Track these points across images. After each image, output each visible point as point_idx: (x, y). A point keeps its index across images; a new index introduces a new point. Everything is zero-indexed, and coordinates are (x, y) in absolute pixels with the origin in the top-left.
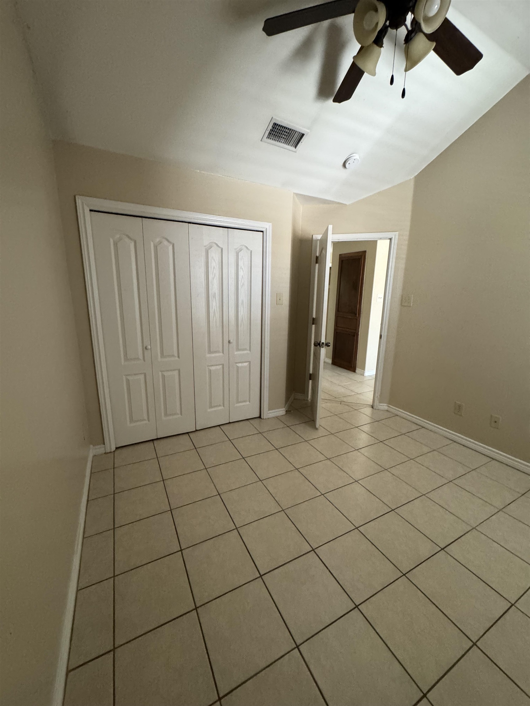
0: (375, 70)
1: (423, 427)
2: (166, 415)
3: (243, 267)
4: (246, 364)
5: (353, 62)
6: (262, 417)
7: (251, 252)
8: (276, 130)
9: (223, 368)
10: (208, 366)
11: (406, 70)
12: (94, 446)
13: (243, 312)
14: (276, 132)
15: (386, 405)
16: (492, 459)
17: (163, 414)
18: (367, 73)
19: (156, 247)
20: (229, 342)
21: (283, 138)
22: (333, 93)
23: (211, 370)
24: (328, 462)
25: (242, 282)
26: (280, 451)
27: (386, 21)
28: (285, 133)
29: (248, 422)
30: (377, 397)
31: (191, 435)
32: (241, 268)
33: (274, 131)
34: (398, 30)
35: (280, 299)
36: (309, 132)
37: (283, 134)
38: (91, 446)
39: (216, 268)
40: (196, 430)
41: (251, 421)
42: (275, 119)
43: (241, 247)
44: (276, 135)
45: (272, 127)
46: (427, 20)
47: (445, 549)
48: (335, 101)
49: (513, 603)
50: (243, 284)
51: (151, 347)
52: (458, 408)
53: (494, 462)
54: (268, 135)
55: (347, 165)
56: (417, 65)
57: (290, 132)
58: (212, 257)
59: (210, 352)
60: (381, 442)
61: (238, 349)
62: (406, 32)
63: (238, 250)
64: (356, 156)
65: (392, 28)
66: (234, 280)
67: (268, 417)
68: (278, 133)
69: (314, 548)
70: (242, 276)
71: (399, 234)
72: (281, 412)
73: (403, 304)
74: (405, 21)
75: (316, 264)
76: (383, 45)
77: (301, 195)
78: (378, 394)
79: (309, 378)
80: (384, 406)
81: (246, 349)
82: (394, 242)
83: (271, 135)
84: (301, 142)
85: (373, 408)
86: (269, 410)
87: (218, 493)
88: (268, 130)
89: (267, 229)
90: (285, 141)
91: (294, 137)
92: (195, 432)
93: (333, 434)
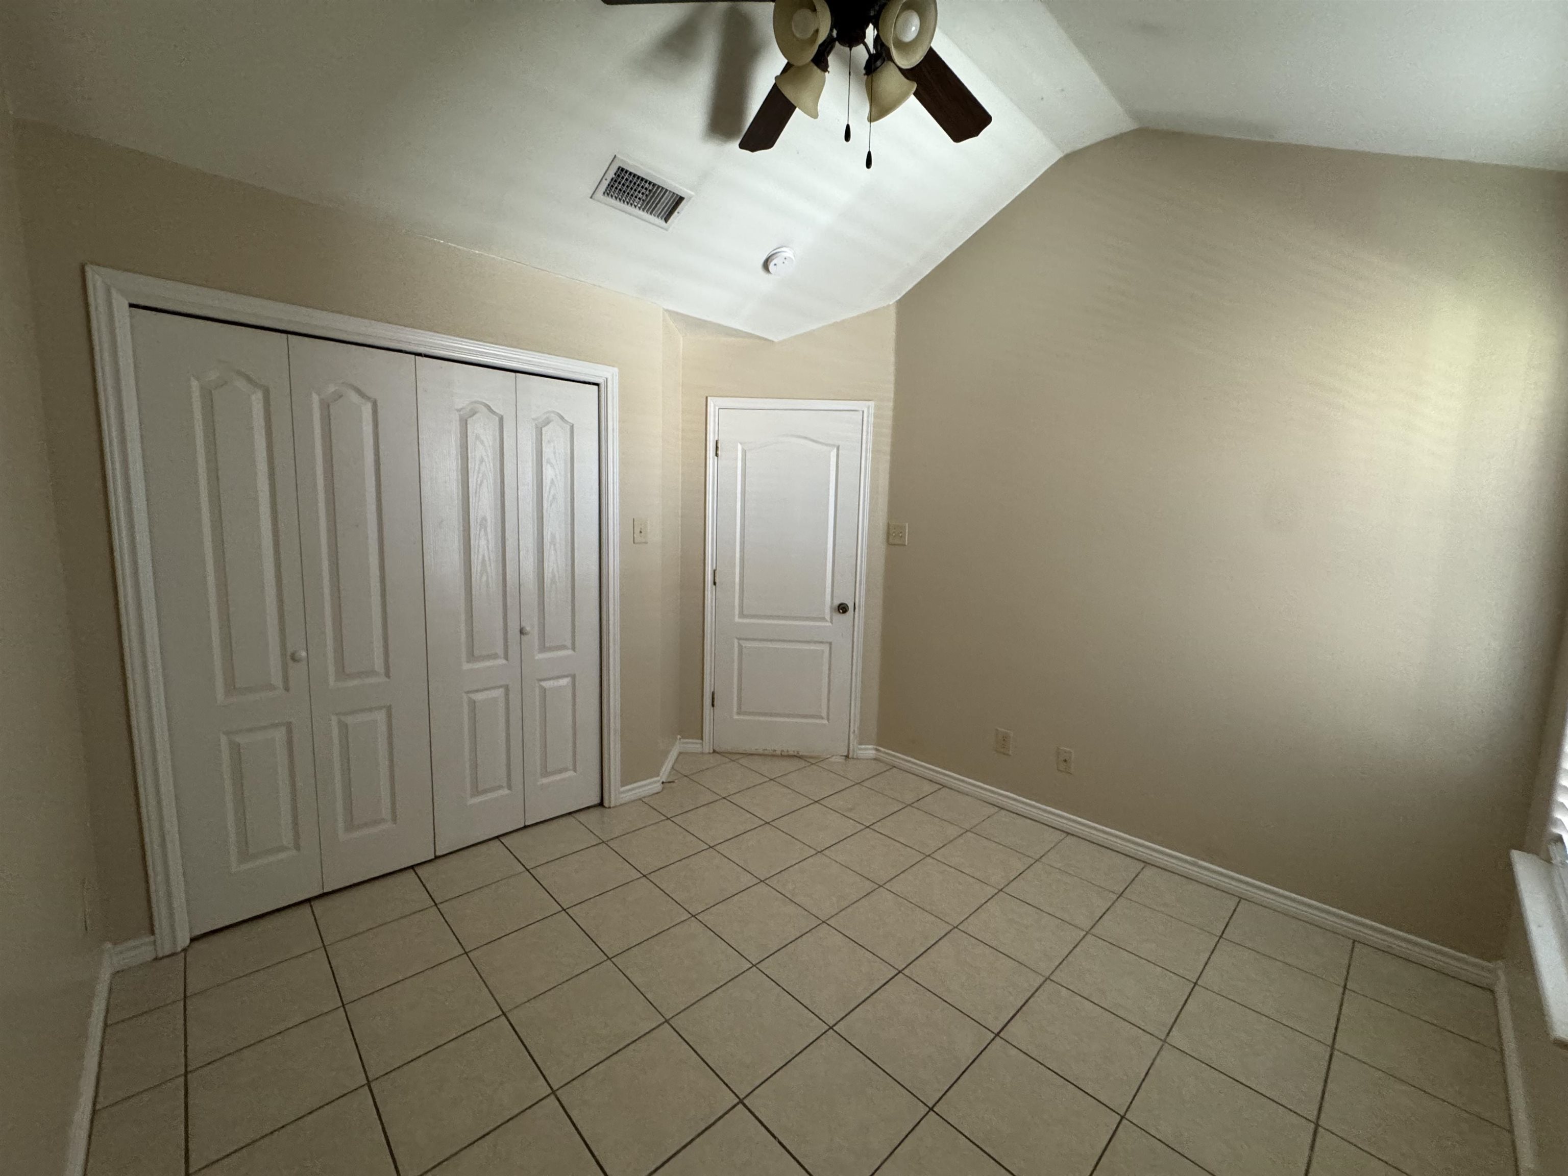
0: (816, 109)
1: (944, 786)
2: (350, 826)
3: (553, 461)
4: (564, 682)
5: (775, 85)
6: (606, 804)
7: (572, 427)
8: (631, 185)
9: (507, 694)
10: (468, 692)
11: (871, 119)
12: (115, 944)
13: (555, 561)
14: (623, 185)
15: (872, 747)
16: (1065, 836)
17: (341, 824)
18: (799, 108)
19: (326, 406)
20: (522, 632)
21: (639, 199)
22: (739, 130)
23: (474, 701)
24: (762, 889)
25: (551, 494)
26: (652, 879)
27: (831, 30)
28: (643, 190)
29: (573, 819)
30: (854, 731)
31: (421, 871)
32: (548, 462)
33: (620, 183)
34: (854, 49)
35: (641, 532)
36: (692, 196)
37: (639, 192)
38: (108, 945)
39: (487, 462)
40: (437, 857)
41: (582, 817)
42: (622, 160)
43: (548, 415)
44: (624, 192)
45: (615, 174)
46: (903, 46)
47: (1001, 1034)
48: (742, 146)
49: (1122, 1113)
50: (554, 498)
51: (308, 654)
52: (1003, 742)
53: (1069, 840)
54: (607, 188)
55: (771, 267)
56: (889, 115)
57: (653, 189)
58: (477, 437)
59: (472, 657)
60: (868, 827)
61: (543, 648)
62: (866, 56)
63: (540, 420)
64: (788, 253)
65: (843, 43)
66: (531, 486)
67: (623, 802)
68: (628, 187)
69: (742, 1097)
70: (552, 479)
71: (875, 406)
72: (650, 786)
73: (891, 541)
74: (864, 36)
75: (716, 458)
76: (829, 69)
77: (677, 313)
78: (855, 727)
79: (711, 704)
80: (868, 751)
81: (563, 647)
82: (868, 421)
83: (613, 190)
84: (677, 211)
85: (847, 757)
86: (622, 786)
87: (502, 1011)
88: (606, 179)
89: (607, 379)
90: (645, 205)
91: (662, 200)
92: (433, 864)
93: (769, 823)
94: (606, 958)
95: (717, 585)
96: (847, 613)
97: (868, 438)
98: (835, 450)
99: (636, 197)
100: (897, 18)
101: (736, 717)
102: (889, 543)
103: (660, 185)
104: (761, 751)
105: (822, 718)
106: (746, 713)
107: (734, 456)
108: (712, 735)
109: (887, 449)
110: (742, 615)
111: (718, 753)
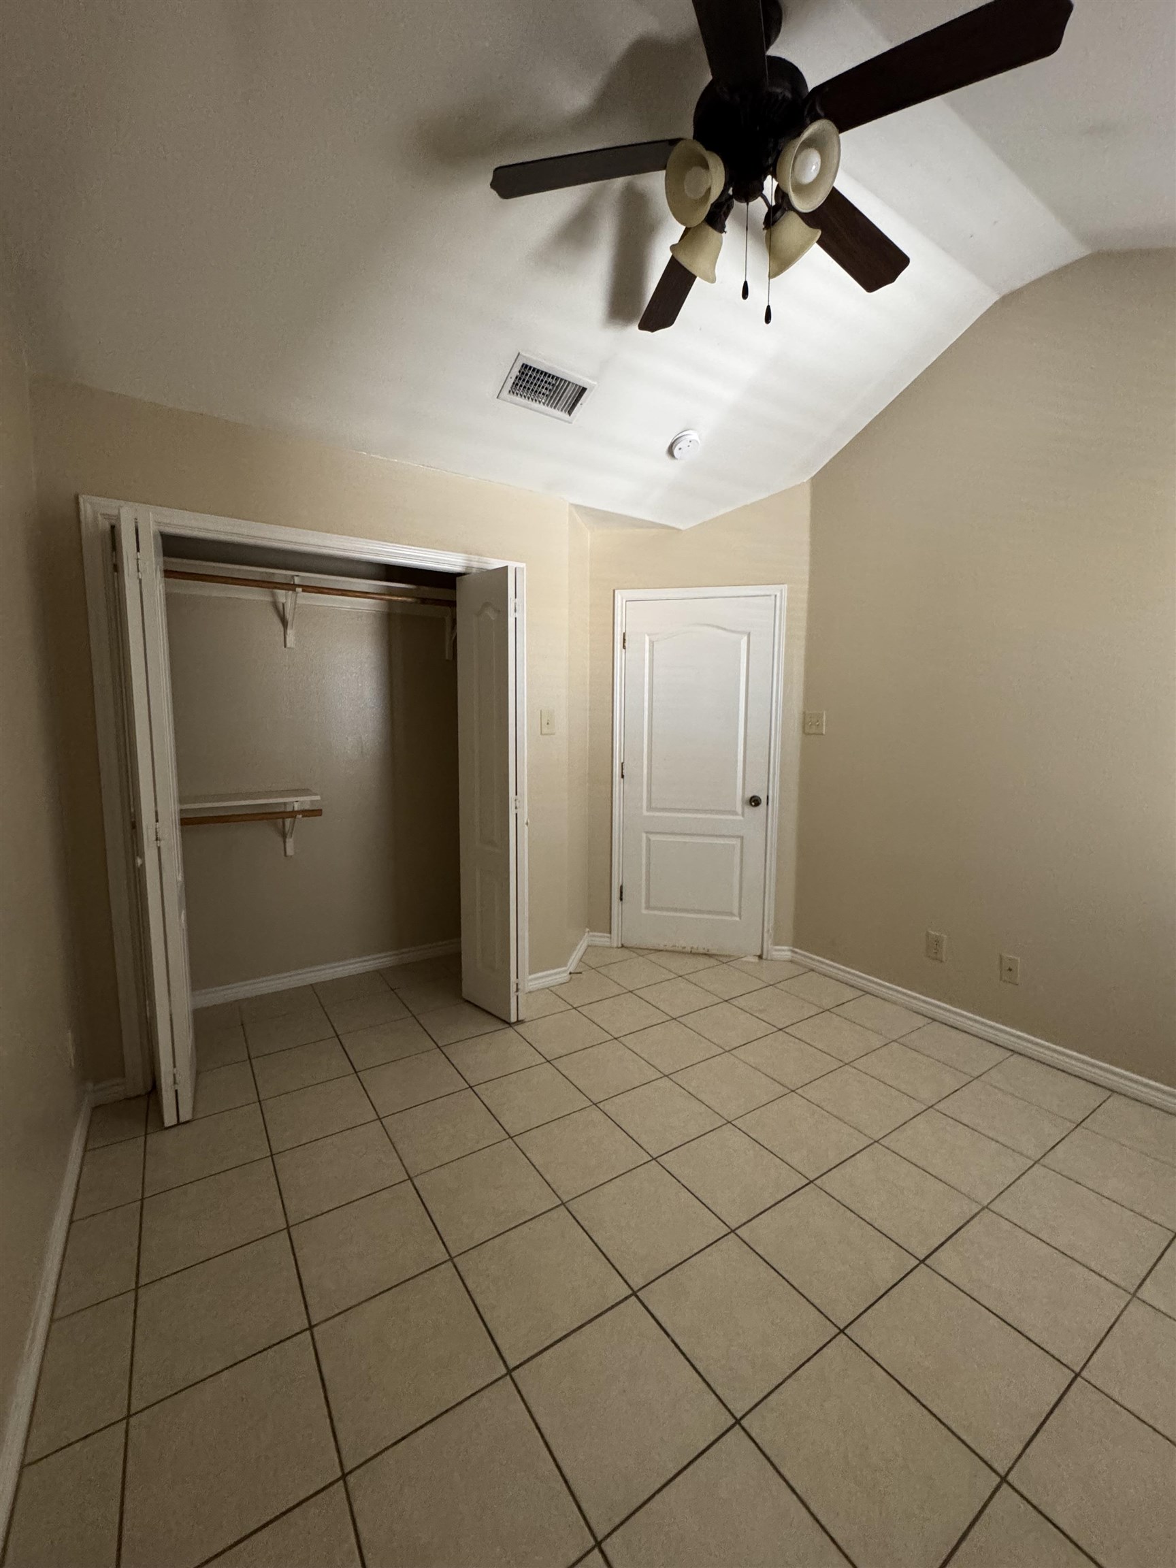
0: (714, 273)
1: (867, 993)
5: (673, 257)
8: (535, 381)
11: (772, 275)
12: (96, 1081)
14: (528, 382)
15: (787, 948)
16: (1011, 1053)
18: (700, 277)
21: (543, 394)
22: (639, 313)
24: (665, 1083)
26: (556, 1065)
27: (726, 187)
28: (546, 385)
30: (768, 931)
33: (524, 380)
34: (751, 204)
35: (548, 723)
36: (594, 386)
37: (543, 387)
38: (90, 1083)
42: (524, 357)
44: (529, 389)
45: (520, 372)
46: (801, 189)
47: (927, 1262)
48: (642, 327)
49: (1077, 1370)
52: (934, 946)
53: (1015, 1059)
54: (512, 386)
55: (676, 452)
56: (791, 268)
57: (556, 383)
60: (781, 1030)
62: (765, 210)
64: (693, 435)
65: (740, 200)
67: (529, 990)
68: (532, 383)
69: (635, 1289)
71: (788, 589)
72: (557, 976)
73: (807, 731)
74: (762, 188)
75: (624, 650)
76: (726, 229)
77: (584, 507)
78: (769, 925)
79: (619, 898)
80: (783, 952)
82: (781, 606)
83: (518, 388)
84: (580, 402)
85: (760, 957)
86: (530, 974)
87: (409, 1175)
88: (511, 378)
90: (548, 400)
91: (565, 394)
93: (675, 1019)
94: (508, 1137)
95: (625, 777)
96: (759, 806)
97: (781, 624)
98: (745, 638)
99: (540, 393)
100: (794, 161)
101: (644, 912)
102: (805, 733)
103: (563, 378)
104: (669, 948)
105: (732, 914)
106: (655, 908)
107: (641, 646)
108: (620, 929)
109: (802, 633)
110: (650, 808)
111: (627, 948)
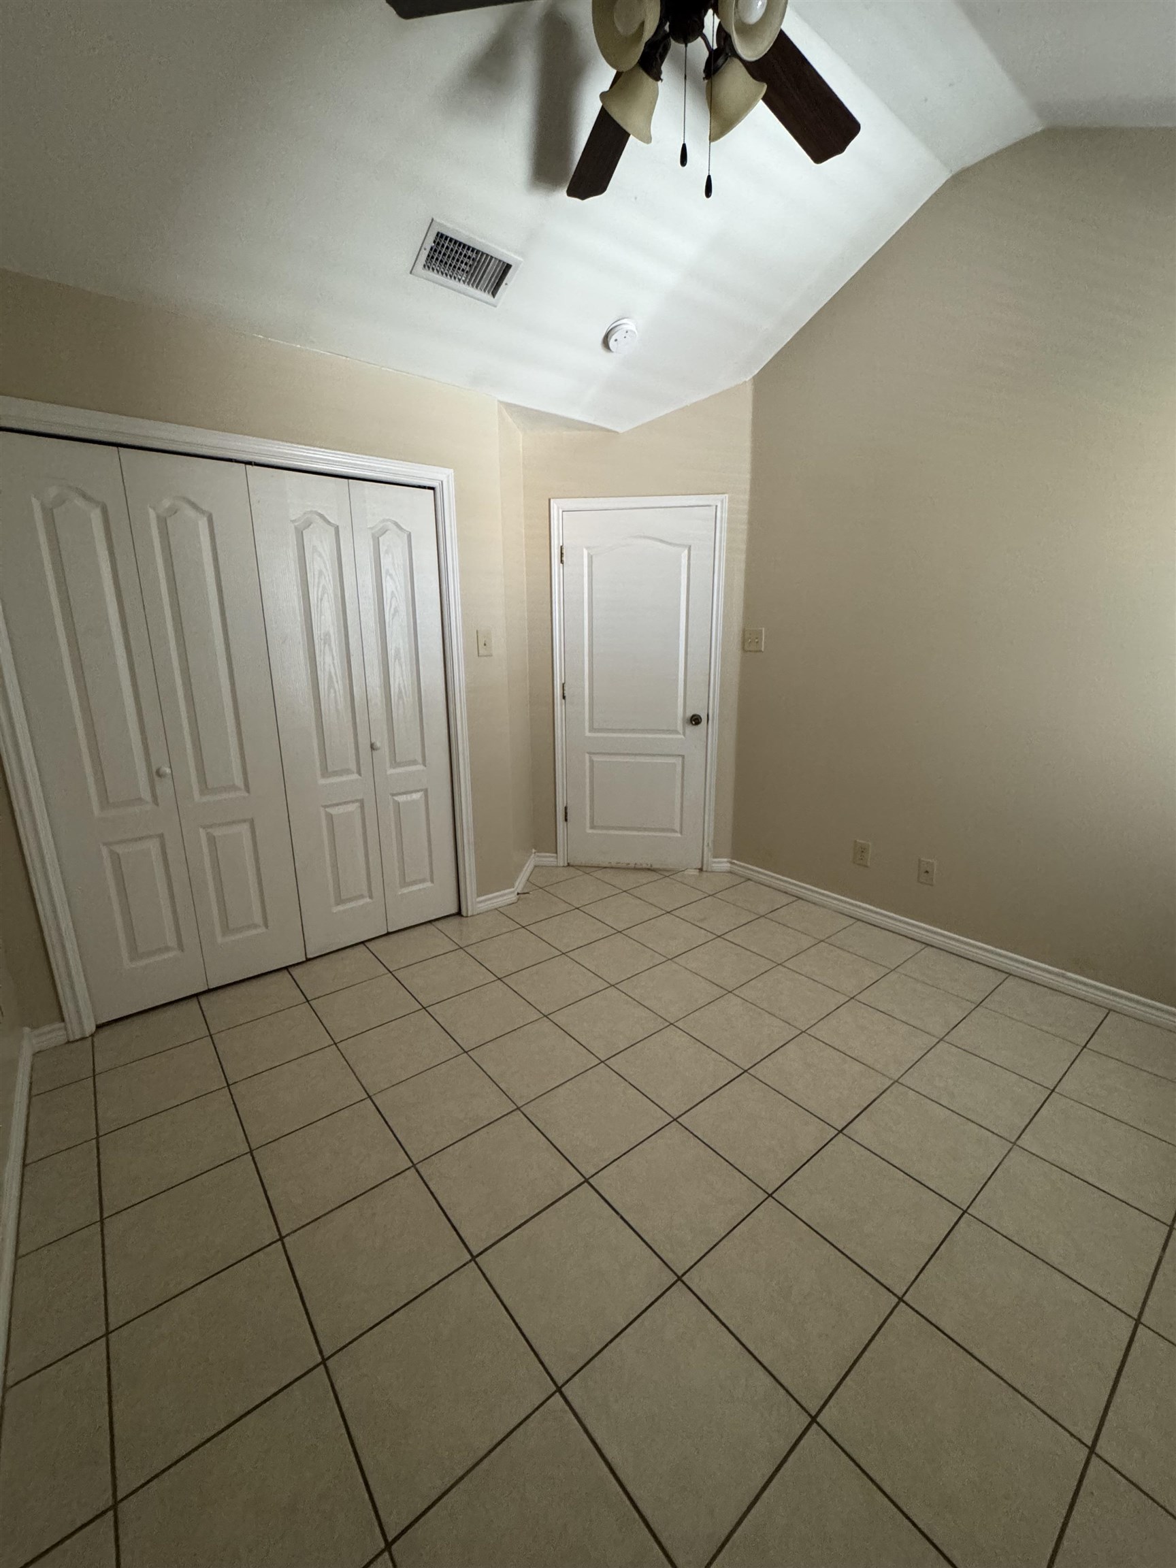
0: (649, 131)
1: (799, 898)
2: (226, 930)
3: (392, 571)
4: (417, 796)
5: (603, 106)
6: (464, 913)
7: (409, 536)
8: (453, 255)
9: (362, 807)
10: (326, 807)
11: (712, 138)
12: (33, 1029)
14: (445, 254)
15: (725, 860)
16: (923, 946)
17: (218, 930)
18: (633, 135)
19: (163, 522)
20: (373, 747)
21: (463, 270)
23: (332, 815)
24: (612, 992)
25: (393, 607)
26: (507, 982)
27: (661, 21)
28: (466, 260)
29: (433, 927)
30: (708, 844)
31: (295, 972)
32: (387, 573)
33: (440, 252)
34: (689, 45)
35: (485, 645)
36: (520, 262)
37: (462, 262)
38: (27, 1030)
39: (326, 575)
40: (308, 960)
41: (441, 925)
42: (440, 224)
43: (384, 523)
44: (446, 263)
45: (434, 242)
46: (747, 31)
47: (845, 1131)
48: (571, 193)
49: (965, 1207)
50: (396, 611)
51: (171, 770)
52: (860, 853)
53: (928, 950)
54: (427, 259)
55: (612, 343)
56: (733, 130)
57: (477, 257)
58: (315, 549)
59: (326, 773)
60: (719, 936)
61: (395, 763)
62: (705, 54)
63: (377, 529)
64: (629, 325)
65: (677, 39)
66: (372, 601)
67: (478, 911)
68: (449, 257)
69: (587, 1177)
70: (393, 592)
71: (729, 499)
72: (506, 896)
73: (746, 647)
74: (703, 26)
75: (561, 565)
76: (662, 76)
77: (515, 406)
78: (709, 839)
79: (564, 819)
80: (723, 864)
81: (414, 762)
82: (722, 517)
83: (434, 262)
84: (505, 281)
85: (701, 870)
86: (479, 896)
87: (368, 1094)
88: (425, 249)
89: (442, 482)
90: (469, 277)
91: (488, 271)
92: (304, 965)
93: (620, 932)
94: (462, 1051)
95: (567, 698)
96: (700, 726)
97: (722, 535)
98: (686, 550)
99: (459, 269)
101: (590, 831)
102: (744, 650)
103: (483, 251)
104: (614, 864)
105: (674, 831)
106: (599, 828)
107: (579, 560)
108: (566, 848)
109: (743, 546)
110: (592, 729)
111: (572, 866)
